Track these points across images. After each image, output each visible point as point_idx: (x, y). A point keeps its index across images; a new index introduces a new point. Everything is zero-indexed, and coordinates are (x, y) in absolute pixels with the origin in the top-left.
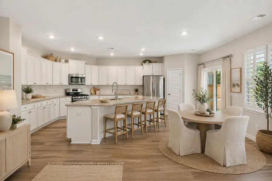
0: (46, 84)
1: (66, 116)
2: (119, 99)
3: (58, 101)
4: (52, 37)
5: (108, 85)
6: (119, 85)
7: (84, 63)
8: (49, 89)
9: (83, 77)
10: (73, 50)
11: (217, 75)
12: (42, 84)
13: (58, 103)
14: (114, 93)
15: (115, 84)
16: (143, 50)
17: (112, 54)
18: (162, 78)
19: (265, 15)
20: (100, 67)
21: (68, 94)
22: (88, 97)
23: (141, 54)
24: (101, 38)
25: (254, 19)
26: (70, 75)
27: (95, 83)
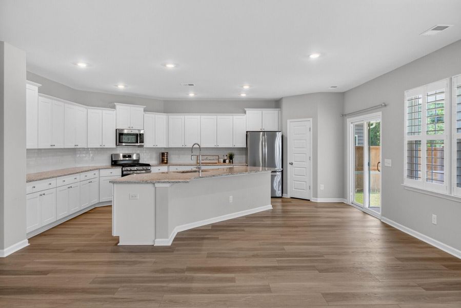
0: (73, 147)
1: (111, 201)
2: (202, 171)
3: (97, 175)
4: (82, 65)
5: (185, 148)
6: (202, 148)
7: (142, 109)
8: (81, 155)
9: (140, 134)
10: (121, 87)
11: (369, 130)
12: (66, 147)
13: (97, 180)
14: (194, 162)
15: (196, 146)
16: (246, 87)
17: (192, 95)
18: (279, 136)
19: (447, 27)
20: (170, 117)
21: (115, 163)
22: (149, 168)
23: (243, 95)
24: (170, 66)
25: (426, 34)
26: (118, 131)
27: (162, 144)
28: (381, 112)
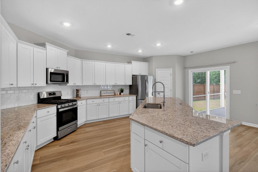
5: (94, 85)
7: (66, 53)
9: (66, 74)
20: (83, 62)
26: (48, 70)
28: (229, 66)
